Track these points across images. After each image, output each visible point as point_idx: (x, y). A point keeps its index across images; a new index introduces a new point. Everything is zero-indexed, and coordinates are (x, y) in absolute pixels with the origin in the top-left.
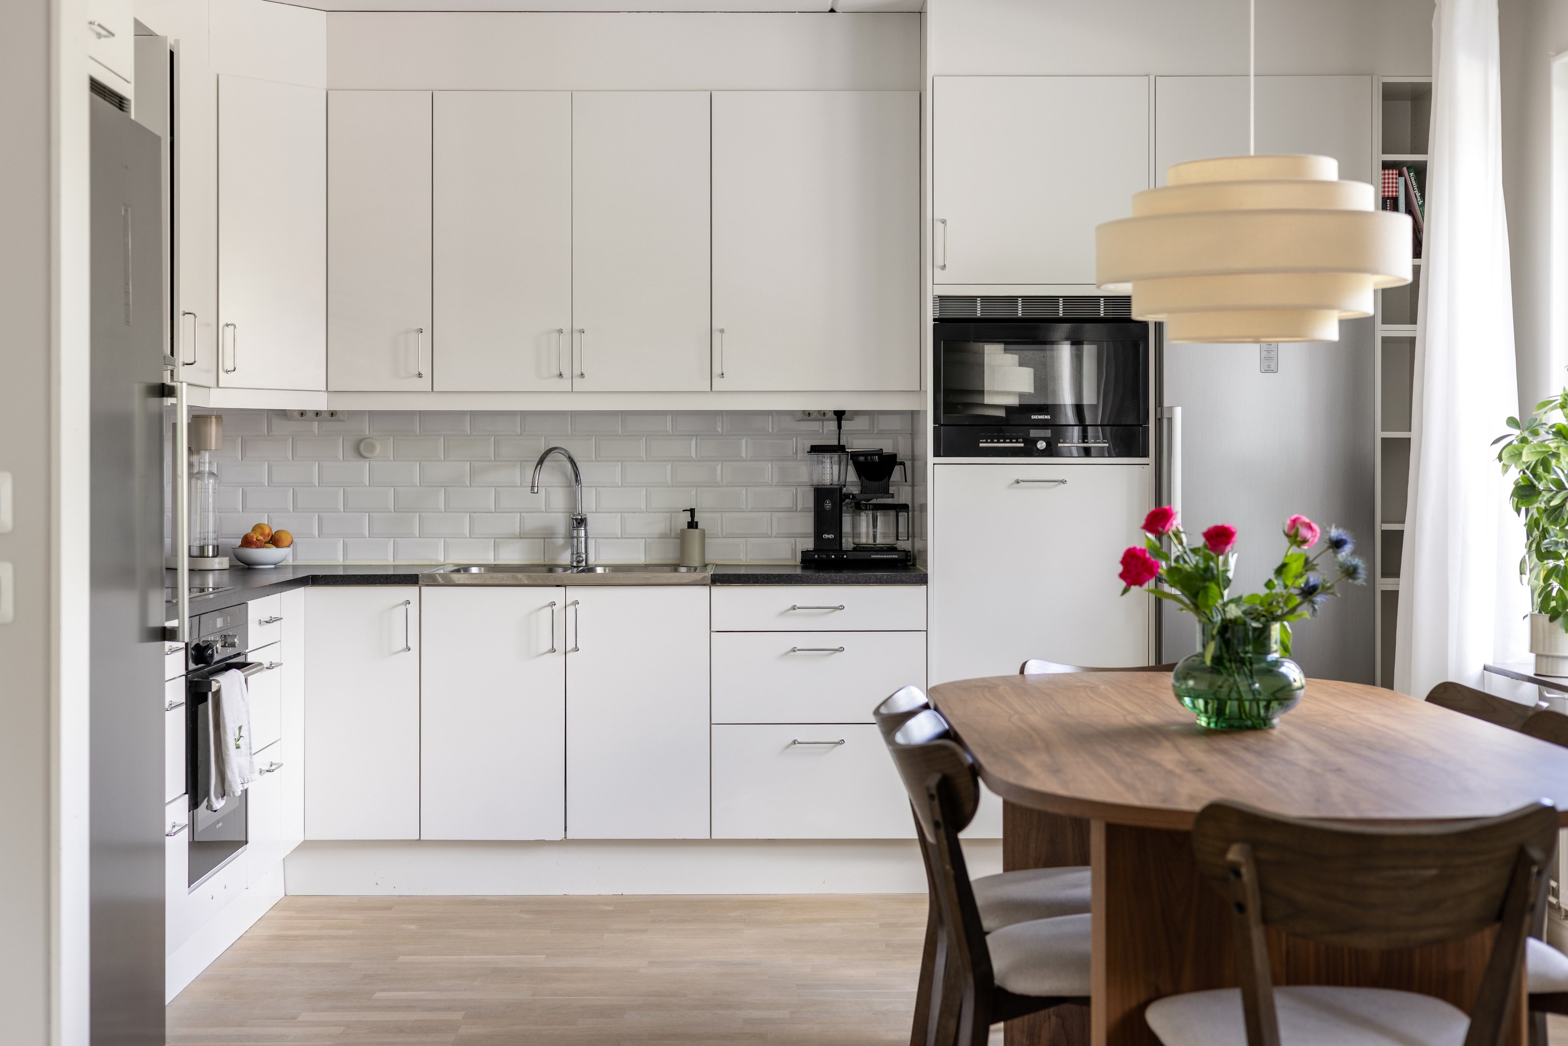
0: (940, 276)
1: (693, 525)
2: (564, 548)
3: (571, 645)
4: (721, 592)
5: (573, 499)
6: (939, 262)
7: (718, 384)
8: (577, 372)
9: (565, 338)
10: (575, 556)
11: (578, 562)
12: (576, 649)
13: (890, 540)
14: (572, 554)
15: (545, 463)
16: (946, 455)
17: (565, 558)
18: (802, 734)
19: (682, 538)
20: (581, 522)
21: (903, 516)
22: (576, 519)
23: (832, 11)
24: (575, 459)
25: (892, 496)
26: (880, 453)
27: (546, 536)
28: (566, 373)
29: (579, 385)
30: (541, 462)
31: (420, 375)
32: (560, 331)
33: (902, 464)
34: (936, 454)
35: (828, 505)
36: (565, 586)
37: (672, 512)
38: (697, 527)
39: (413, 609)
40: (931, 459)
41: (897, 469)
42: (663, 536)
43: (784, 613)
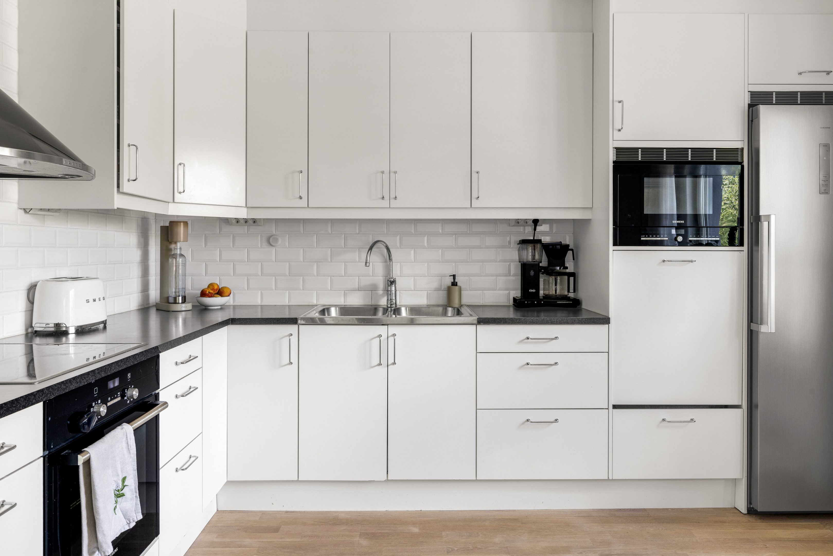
0: (618, 135)
1: (454, 284)
2: (383, 296)
3: (391, 361)
4: (482, 328)
5: (388, 269)
6: (617, 126)
7: (475, 203)
8: (393, 196)
9: (386, 176)
10: (389, 301)
11: (391, 305)
12: (394, 363)
13: (565, 293)
14: (388, 300)
15: (373, 249)
16: (620, 245)
17: (383, 302)
18: (532, 416)
19: (449, 291)
20: (393, 282)
21: (572, 279)
22: (390, 281)
24: (390, 247)
25: (566, 268)
26: (560, 244)
27: (373, 289)
28: (386, 197)
29: (394, 203)
30: (371, 248)
31: (301, 198)
32: (383, 172)
33: (572, 250)
34: (615, 244)
35: (532, 273)
36: (388, 325)
37: (443, 276)
38: (457, 285)
39: (294, 339)
40: (611, 247)
42: (437, 290)
43: (521, 342)
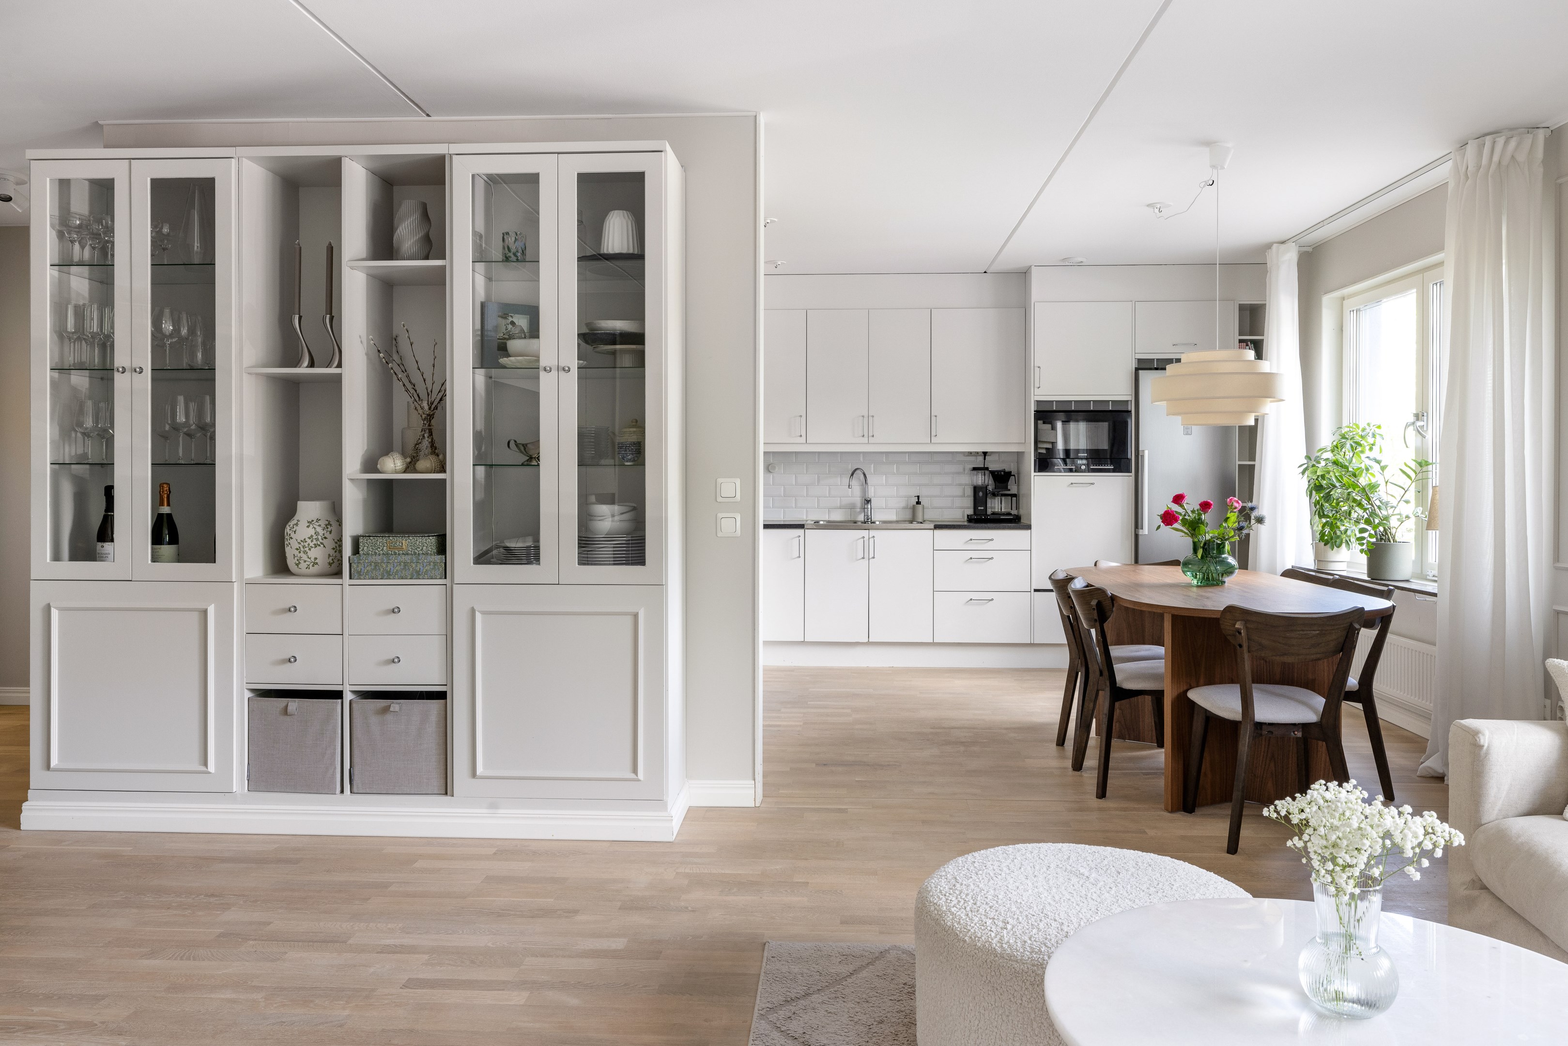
0: (1037, 391)
1: (918, 503)
2: (860, 513)
3: (871, 555)
4: (938, 532)
5: (864, 491)
6: (1037, 385)
7: (934, 440)
8: (871, 434)
9: (866, 419)
10: (866, 517)
11: (869, 519)
12: (874, 558)
13: (1009, 510)
14: (865, 516)
15: (854, 475)
16: (1040, 471)
17: (861, 518)
18: (974, 596)
19: (914, 509)
20: (868, 501)
21: (1014, 499)
22: (867, 500)
23: (985, 272)
24: (866, 473)
25: (1009, 490)
26: (1004, 471)
27: (852, 507)
28: (866, 435)
29: (872, 440)
30: (852, 475)
31: (801, 436)
32: (863, 416)
33: (1014, 475)
34: (1035, 471)
35: (981, 494)
36: (864, 530)
37: (909, 497)
38: (920, 504)
39: (802, 539)
40: (1033, 474)
41: (1012, 478)
42: (904, 508)
43: (966, 542)
